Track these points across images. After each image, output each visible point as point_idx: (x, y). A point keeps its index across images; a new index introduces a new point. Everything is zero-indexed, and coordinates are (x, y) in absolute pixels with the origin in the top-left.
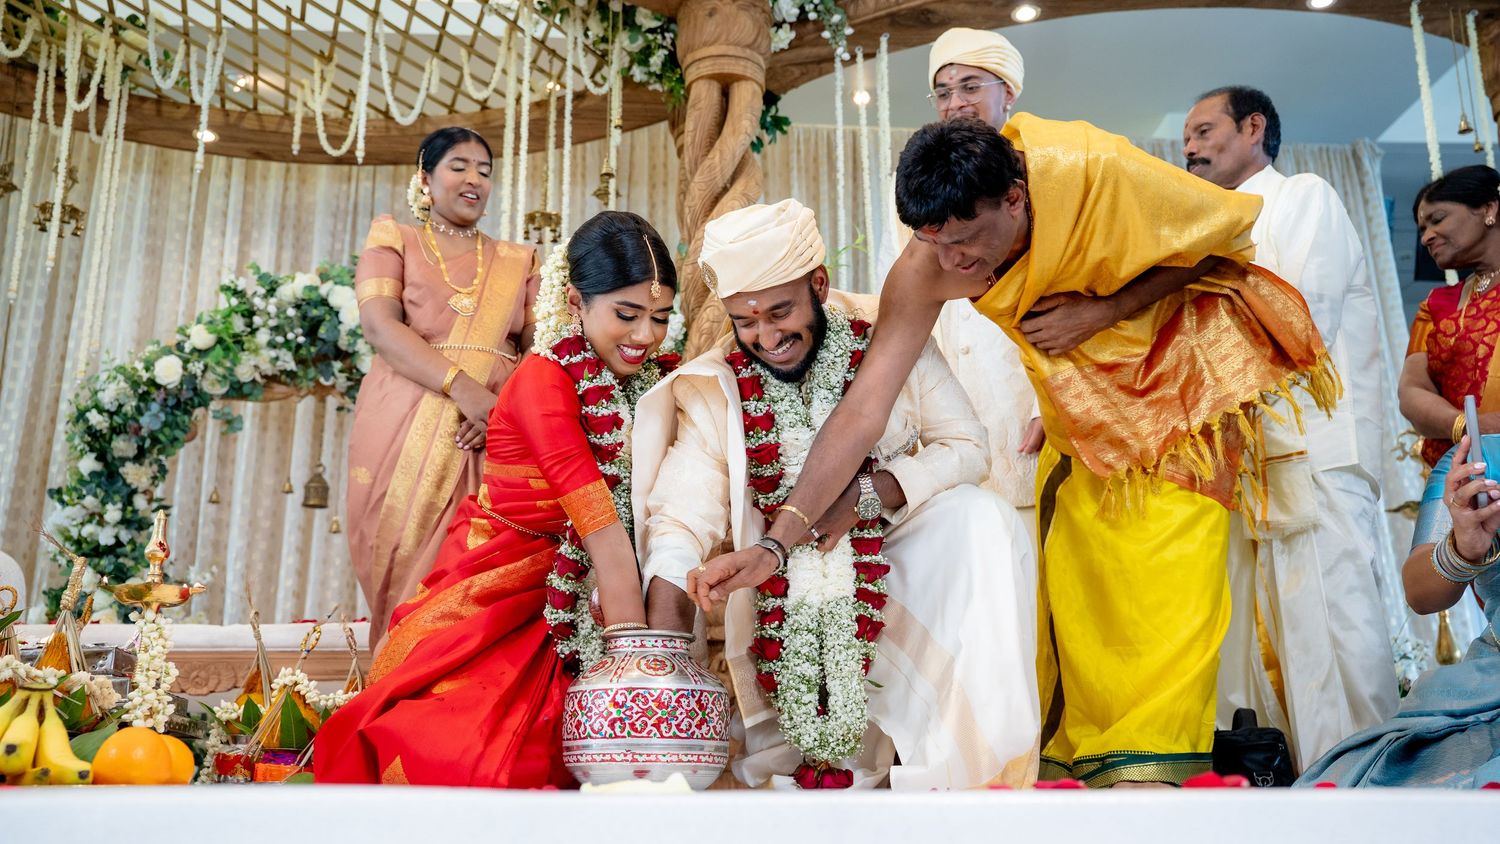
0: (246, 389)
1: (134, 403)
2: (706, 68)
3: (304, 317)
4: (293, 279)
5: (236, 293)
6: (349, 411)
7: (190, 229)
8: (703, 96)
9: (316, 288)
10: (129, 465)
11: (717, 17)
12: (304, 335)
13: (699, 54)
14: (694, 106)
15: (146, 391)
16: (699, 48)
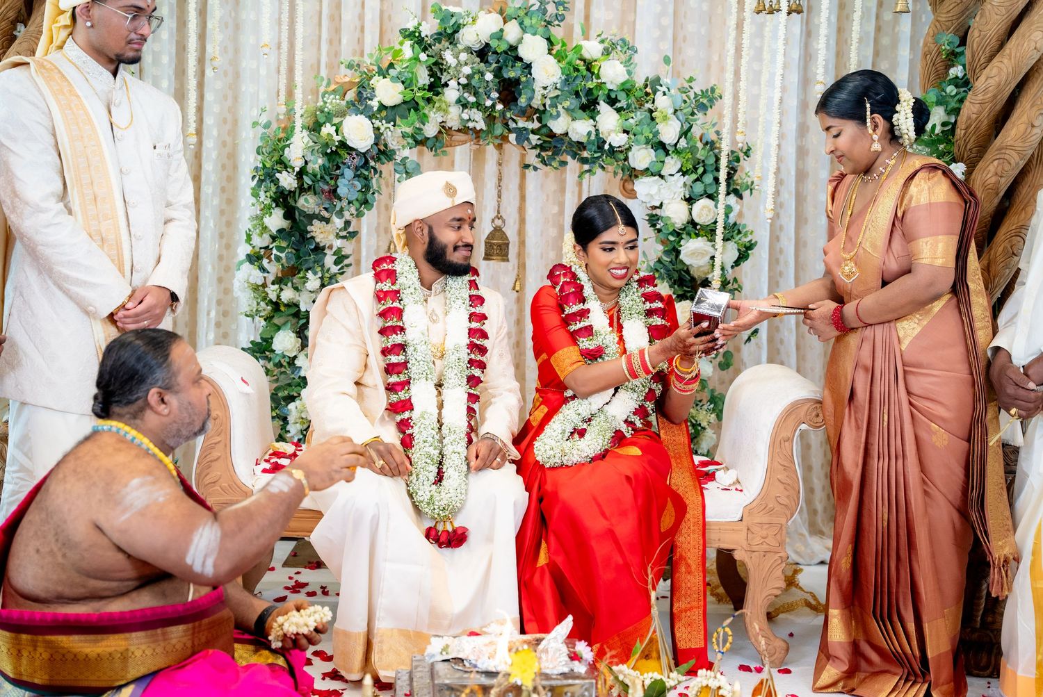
0: (430, 143)
1: (320, 161)
3: (498, 73)
4: (475, 20)
5: (420, 42)
6: (535, 169)
9: (499, 36)
10: (315, 222)
12: (501, 100)
15: (337, 153)
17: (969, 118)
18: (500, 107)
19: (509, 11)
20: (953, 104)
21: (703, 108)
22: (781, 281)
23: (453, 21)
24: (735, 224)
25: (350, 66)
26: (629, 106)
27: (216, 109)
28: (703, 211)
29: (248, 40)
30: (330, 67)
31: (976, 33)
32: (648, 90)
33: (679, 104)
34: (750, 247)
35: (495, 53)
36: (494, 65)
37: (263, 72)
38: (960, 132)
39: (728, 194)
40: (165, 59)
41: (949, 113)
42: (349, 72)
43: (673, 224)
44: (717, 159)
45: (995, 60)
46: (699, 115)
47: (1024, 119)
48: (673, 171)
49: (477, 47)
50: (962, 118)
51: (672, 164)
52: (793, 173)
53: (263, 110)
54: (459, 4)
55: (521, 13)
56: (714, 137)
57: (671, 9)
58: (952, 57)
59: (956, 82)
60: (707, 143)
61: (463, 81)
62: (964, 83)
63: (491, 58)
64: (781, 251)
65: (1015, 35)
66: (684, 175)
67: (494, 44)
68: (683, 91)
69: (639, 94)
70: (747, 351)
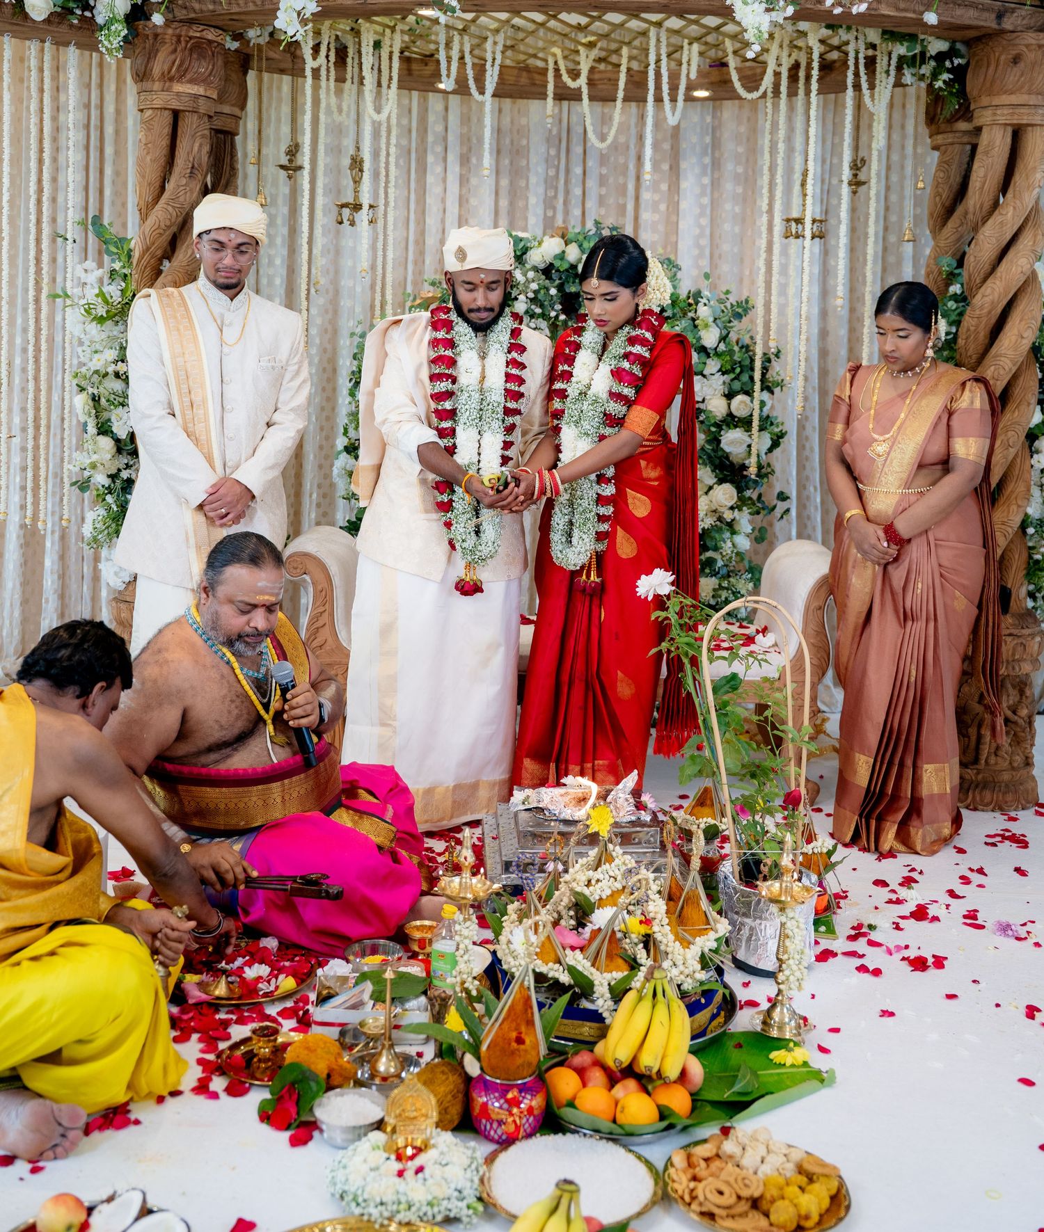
2: (1004, 116)
3: (560, 288)
4: (540, 244)
7: (413, 156)
8: (998, 143)
9: (562, 256)
11: (1022, 65)
12: (564, 311)
13: (996, 101)
14: (986, 153)
16: (998, 94)
17: (968, 330)
18: (562, 317)
19: (570, 236)
20: (953, 317)
21: (739, 316)
22: (807, 465)
23: (521, 245)
24: (768, 417)
25: (433, 284)
26: (674, 315)
27: (319, 321)
28: (740, 405)
29: (347, 263)
30: (415, 283)
31: (972, 259)
32: (691, 301)
33: (719, 311)
34: (781, 435)
35: (558, 271)
36: (557, 282)
37: (359, 289)
38: (961, 342)
39: (762, 390)
40: (278, 281)
41: (950, 324)
42: (431, 288)
43: (715, 417)
44: (752, 360)
45: (989, 281)
46: (735, 323)
47: (1015, 331)
48: (714, 370)
49: (542, 266)
50: (963, 330)
51: (713, 366)
52: (816, 371)
53: (360, 323)
54: (525, 230)
55: (581, 238)
56: (747, 340)
57: (708, 232)
58: (951, 277)
59: (955, 297)
60: (742, 347)
61: (531, 295)
62: (962, 299)
63: (554, 274)
64: (807, 438)
65: (1004, 260)
66: (723, 374)
67: (557, 263)
68: (721, 301)
69: (682, 305)
70: (778, 526)
